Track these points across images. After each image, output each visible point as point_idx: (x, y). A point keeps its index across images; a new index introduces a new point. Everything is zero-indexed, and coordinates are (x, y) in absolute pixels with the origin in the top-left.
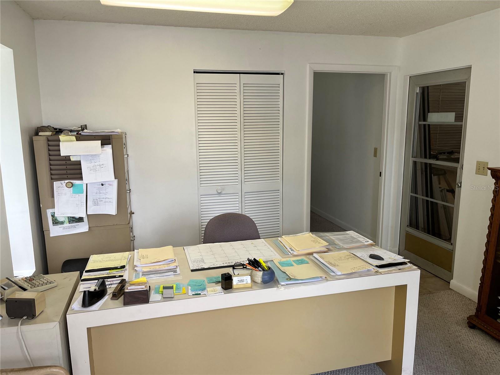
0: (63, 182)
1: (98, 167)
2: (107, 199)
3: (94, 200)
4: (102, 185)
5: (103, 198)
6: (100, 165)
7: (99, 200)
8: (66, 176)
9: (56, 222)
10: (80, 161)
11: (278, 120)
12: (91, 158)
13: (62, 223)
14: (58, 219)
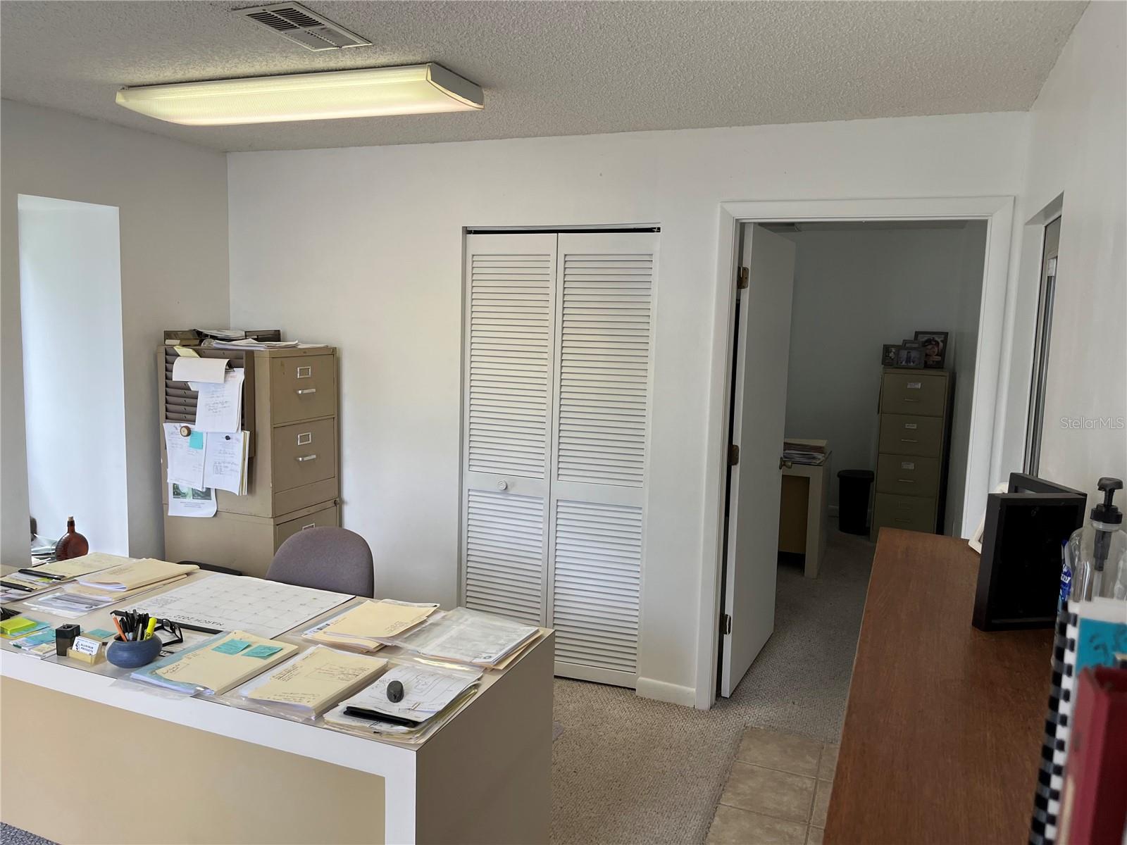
0: (177, 425)
1: (220, 405)
2: (233, 465)
3: (216, 463)
4: (228, 438)
5: (229, 463)
6: (222, 403)
7: (222, 465)
8: (183, 416)
9: (177, 493)
10: (198, 392)
11: (644, 340)
12: (213, 389)
13: (184, 495)
14: (180, 488)
